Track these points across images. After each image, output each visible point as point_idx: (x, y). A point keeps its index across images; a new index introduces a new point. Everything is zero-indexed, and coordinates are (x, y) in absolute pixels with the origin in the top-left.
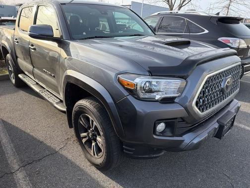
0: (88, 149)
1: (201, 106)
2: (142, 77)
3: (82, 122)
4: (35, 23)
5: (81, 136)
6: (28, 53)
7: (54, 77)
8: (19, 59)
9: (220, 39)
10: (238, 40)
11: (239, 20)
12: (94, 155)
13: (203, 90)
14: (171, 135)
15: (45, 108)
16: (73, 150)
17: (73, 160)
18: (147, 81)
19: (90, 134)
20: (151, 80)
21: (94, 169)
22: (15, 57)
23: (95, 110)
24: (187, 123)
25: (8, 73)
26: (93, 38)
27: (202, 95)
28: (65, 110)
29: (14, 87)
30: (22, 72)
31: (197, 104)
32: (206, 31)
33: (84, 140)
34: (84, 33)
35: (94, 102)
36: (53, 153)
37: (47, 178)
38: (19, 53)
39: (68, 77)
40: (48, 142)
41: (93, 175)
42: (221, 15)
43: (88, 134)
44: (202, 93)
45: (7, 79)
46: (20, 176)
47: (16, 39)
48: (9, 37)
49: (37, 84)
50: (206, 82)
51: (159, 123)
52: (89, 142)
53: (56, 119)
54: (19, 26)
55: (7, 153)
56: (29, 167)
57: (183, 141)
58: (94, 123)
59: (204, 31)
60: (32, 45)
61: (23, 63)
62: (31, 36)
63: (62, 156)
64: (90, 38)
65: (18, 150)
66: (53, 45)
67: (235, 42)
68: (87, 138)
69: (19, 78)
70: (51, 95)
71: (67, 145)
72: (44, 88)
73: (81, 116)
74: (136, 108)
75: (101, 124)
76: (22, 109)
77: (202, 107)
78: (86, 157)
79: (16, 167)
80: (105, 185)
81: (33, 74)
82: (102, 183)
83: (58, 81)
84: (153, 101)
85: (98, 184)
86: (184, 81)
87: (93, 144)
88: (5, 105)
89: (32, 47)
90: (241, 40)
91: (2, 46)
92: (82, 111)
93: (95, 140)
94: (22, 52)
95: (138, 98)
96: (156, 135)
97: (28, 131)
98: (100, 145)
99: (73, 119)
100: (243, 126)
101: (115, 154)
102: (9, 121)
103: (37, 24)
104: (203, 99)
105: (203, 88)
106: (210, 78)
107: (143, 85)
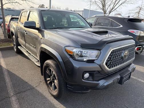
0: (50, 87)
1: (108, 65)
2: (77, 49)
3: (48, 72)
4: (28, 20)
5: (47, 80)
6: (23, 35)
7: (35, 48)
8: (19, 38)
9: (129, 31)
10: (139, 31)
11: (141, 20)
12: (53, 90)
13: (110, 57)
14: (92, 80)
15: (30, 65)
16: (43, 87)
17: (42, 93)
18: (79, 51)
19: (51, 79)
20: (82, 50)
21: (53, 98)
22: (17, 37)
23: (54, 66)
24: (101, 74)
25: (13, 46)
26: (56, 28)
27: (109, 59)
28: (40, 65)
29: (15, 53)
30: (20, 45)
31: (106, 64)
32: (121, 26)
33: (48, 82)
34: (54, 26)
35: (54, 62)
36: (32, 88)
37: (27, 101)
38: (19, 35)
39: (42, 48)
40: (30, 83)
41: (51, 101)
42: (131, 17)
43: (50, 79)
44: (109, 58)
45: (12, 48)
46: (13, 99)
47: (18, 28)
48: (15, 27)
49: (27, 51)
50: (111, 53)
51: (85, 73)
52: (51, 83)
53: (35, 71)
54: (20, 21)
55: (8, 87)
56: (19, 95)
57: (99, 84)
58: (53, 72)
59: (120, 26)
60: (26, 31)
61: (21, 40)
62: (25, 26)
63: (36, 90)
64: (55, 28)
65: (14, 86)
66: (36, 31)
67: (137, 32)
68: (50, 81)
69: (18, 48)
70: (34, 58)
71: (40, 85)
72: (31, 54)
73: (47, 69)
74: (74, 64)
75: (56, 73)
76: (19, 65)
77: (110, 66)
78: (49, 91)
79: (12, 94)
80: (58, 106)
81: (25, 46)
82: (56, 106)
83: (37, 50)
84: (83, 61)
85: (54, 106)
86: (99, 52)
87: (53, 84)
88: (10, 62)
89: (25, 32)
90: (141, 31)
91: (11, 32)
92: (48, 66)
93: (54, 82)
94: (21, 35)
95: (75, 60)
96: (84, 79)
97: (20, 76)
98: (56, 85)
99: (43, 70)
100: (140, 80)
101: (63, 89)
102: (11, 71)
103: (29, 20)
104: (110, 61)
105: (110, 55)
106: (114, 50)
107: (77, 53)
